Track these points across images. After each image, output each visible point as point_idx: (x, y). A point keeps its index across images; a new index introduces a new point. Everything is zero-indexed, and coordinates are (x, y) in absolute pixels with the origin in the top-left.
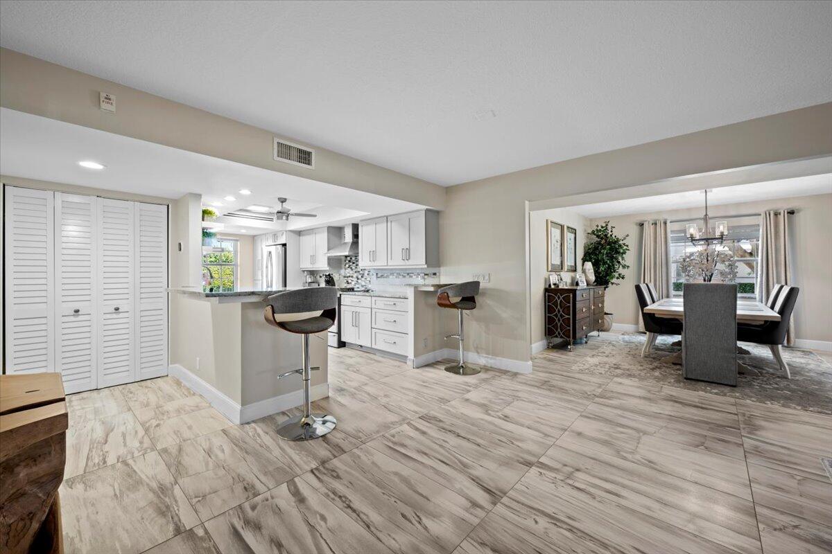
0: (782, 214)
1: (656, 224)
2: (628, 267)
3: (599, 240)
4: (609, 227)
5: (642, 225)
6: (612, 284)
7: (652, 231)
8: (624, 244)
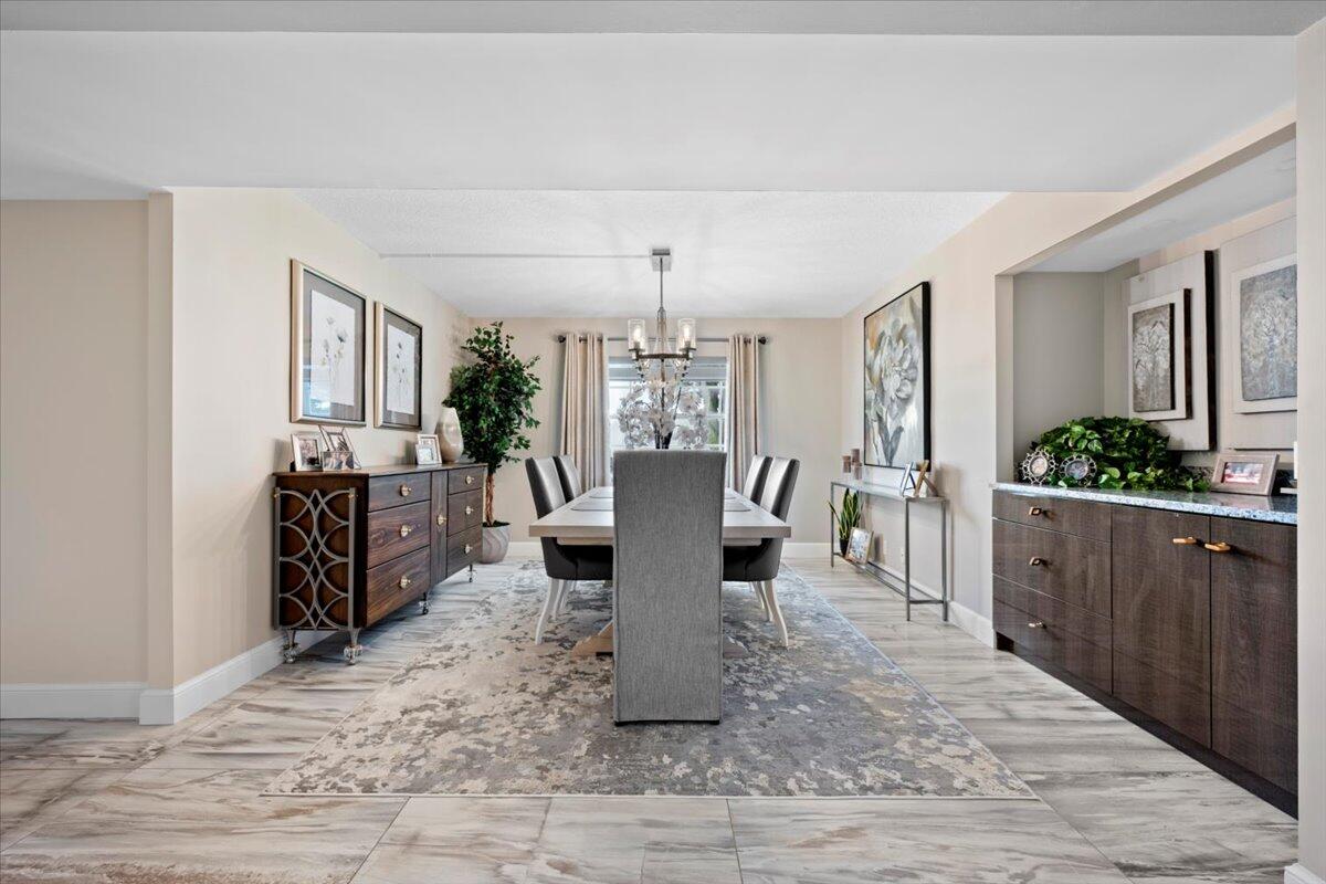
0: (753, 342)
1: (586, 340)
2: (537, 423)
3: (482, 363)
4: (503, 336)
5: (562, 340)
6: (507, 459)
7: (579, 354)
8: (531, 375)
